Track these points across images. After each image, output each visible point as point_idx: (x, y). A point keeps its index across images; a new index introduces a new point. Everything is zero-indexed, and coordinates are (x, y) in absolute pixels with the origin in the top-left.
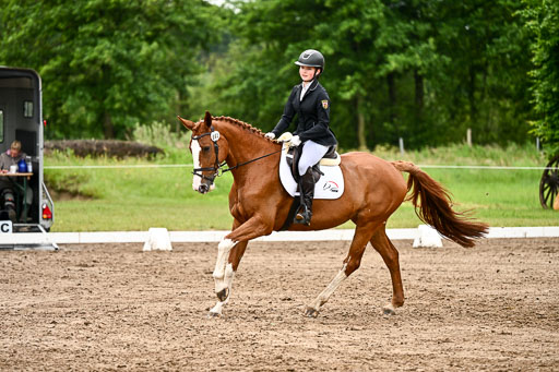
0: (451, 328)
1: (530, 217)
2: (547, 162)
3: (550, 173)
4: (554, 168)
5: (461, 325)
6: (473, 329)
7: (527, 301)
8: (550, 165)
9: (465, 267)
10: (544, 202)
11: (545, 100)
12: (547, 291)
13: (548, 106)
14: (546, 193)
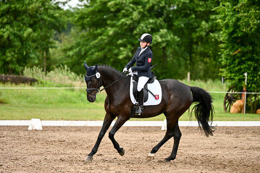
0: (181, 170)
1: (219, 116)
2: (228, 89)
3: (229, 95)
4: (231, 92)
5: (186, 169)
6: (192, 171)
7: (218, 158)
8: (229, 91)
9: (187, 141)
10: (226, 109)
11: (227, 59)
12: (228, 153)
13: (228, 62)
14: (227, 104)
